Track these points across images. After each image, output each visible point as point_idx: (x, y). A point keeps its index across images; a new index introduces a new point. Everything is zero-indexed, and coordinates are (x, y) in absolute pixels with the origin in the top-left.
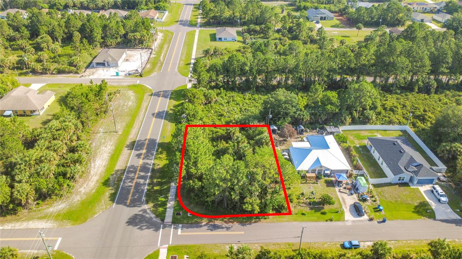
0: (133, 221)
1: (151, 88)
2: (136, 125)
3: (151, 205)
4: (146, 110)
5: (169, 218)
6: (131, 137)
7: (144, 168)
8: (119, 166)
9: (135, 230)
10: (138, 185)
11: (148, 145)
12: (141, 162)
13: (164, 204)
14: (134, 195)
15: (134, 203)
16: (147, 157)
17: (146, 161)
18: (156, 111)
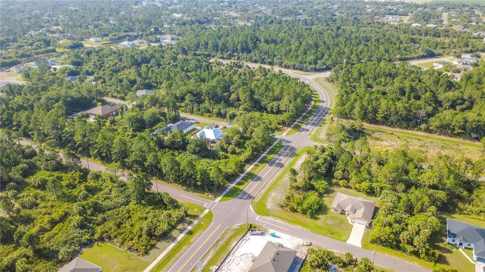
0: (290, 142)
1: (251, 206)
2: (275, 177)
3: (282, 144)
4: (265, 185)
5: (278, 141)
6: (281, 170)
7: (280, 155)
8: (292, 159)
9: (290, 140)
10: (285, 150)
11: (274, 164)
12: (281, 158)
13: (277, 143)
14: (288, 148)
15: (289, 146)
16: (277, 159)
17: (278, 157)
18: (259, 182)
